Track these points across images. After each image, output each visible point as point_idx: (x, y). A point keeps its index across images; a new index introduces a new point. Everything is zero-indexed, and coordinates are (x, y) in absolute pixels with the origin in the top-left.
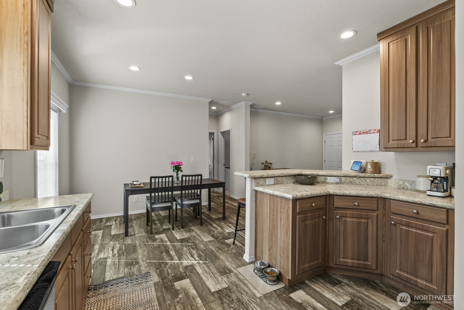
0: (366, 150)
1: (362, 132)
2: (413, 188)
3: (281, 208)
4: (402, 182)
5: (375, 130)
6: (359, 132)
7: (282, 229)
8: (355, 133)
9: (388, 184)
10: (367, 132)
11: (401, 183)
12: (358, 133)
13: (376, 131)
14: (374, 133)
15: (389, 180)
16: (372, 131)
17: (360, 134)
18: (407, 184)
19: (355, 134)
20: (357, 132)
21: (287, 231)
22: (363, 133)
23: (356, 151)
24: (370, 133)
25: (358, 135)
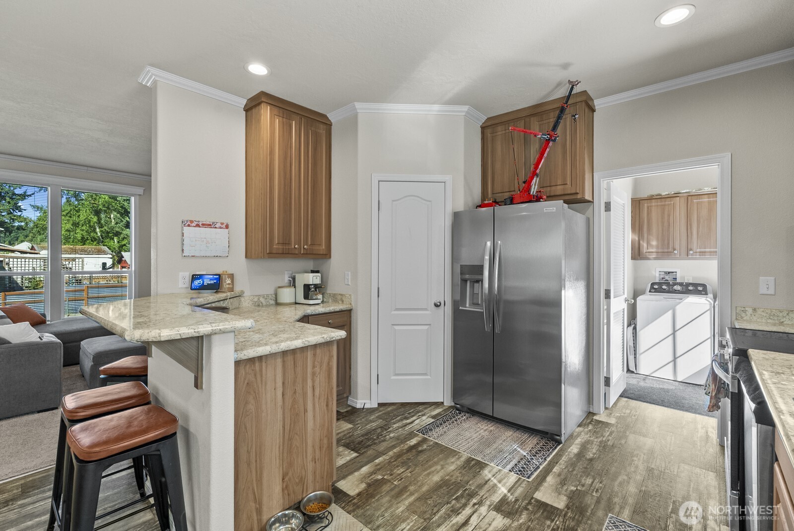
0: (207, 255)
1: (200, 223)
2: (268, 304)
3: (314, 367)
4: (257, 297)
5: (222, 224)
6: (196, 223)
7: (317, 405)
8: (188, 223)
9: (241, 304)
10: (210, 225)
11: (256, 299)
12: (194, 224)
13: (224, 226)
14: (221, 228)
15: (242, 299)
16: (218, 225)
17: (198, 226)
18: (262, 300)
19: (189, 226)
20: (192, 222)
21: (327, 402)
22: (203, 225)
23: (191, 255)
24: (216, 228)
25: (194, 227)
